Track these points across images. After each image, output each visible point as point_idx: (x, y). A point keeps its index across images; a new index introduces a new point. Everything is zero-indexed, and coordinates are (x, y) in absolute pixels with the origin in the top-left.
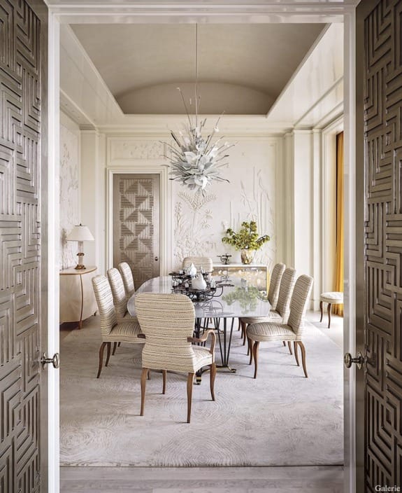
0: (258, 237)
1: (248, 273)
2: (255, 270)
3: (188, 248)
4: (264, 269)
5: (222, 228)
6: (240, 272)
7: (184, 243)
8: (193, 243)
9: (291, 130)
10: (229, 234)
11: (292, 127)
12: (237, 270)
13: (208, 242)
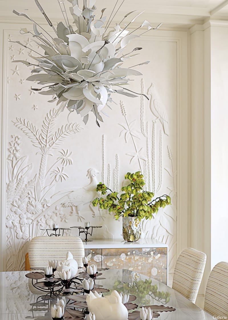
0: (153, 198)
1: (137, 258)
2: (149, 253)
3: (29, 215)
4: (163, 252)
5: (89, 180)
6: (123, 256)
7: (24, 205)
8: (40, 207)
9: (203, 21)
10: (100, 192)
11: (207, 15)
12: (118, 253)
13: (63, 205)
